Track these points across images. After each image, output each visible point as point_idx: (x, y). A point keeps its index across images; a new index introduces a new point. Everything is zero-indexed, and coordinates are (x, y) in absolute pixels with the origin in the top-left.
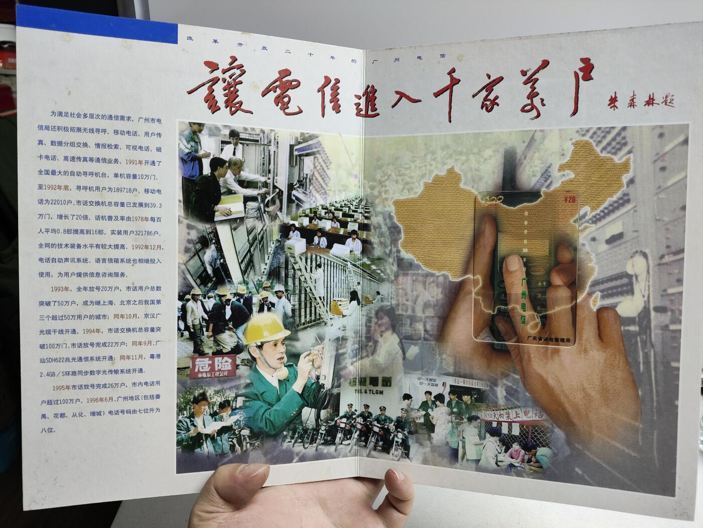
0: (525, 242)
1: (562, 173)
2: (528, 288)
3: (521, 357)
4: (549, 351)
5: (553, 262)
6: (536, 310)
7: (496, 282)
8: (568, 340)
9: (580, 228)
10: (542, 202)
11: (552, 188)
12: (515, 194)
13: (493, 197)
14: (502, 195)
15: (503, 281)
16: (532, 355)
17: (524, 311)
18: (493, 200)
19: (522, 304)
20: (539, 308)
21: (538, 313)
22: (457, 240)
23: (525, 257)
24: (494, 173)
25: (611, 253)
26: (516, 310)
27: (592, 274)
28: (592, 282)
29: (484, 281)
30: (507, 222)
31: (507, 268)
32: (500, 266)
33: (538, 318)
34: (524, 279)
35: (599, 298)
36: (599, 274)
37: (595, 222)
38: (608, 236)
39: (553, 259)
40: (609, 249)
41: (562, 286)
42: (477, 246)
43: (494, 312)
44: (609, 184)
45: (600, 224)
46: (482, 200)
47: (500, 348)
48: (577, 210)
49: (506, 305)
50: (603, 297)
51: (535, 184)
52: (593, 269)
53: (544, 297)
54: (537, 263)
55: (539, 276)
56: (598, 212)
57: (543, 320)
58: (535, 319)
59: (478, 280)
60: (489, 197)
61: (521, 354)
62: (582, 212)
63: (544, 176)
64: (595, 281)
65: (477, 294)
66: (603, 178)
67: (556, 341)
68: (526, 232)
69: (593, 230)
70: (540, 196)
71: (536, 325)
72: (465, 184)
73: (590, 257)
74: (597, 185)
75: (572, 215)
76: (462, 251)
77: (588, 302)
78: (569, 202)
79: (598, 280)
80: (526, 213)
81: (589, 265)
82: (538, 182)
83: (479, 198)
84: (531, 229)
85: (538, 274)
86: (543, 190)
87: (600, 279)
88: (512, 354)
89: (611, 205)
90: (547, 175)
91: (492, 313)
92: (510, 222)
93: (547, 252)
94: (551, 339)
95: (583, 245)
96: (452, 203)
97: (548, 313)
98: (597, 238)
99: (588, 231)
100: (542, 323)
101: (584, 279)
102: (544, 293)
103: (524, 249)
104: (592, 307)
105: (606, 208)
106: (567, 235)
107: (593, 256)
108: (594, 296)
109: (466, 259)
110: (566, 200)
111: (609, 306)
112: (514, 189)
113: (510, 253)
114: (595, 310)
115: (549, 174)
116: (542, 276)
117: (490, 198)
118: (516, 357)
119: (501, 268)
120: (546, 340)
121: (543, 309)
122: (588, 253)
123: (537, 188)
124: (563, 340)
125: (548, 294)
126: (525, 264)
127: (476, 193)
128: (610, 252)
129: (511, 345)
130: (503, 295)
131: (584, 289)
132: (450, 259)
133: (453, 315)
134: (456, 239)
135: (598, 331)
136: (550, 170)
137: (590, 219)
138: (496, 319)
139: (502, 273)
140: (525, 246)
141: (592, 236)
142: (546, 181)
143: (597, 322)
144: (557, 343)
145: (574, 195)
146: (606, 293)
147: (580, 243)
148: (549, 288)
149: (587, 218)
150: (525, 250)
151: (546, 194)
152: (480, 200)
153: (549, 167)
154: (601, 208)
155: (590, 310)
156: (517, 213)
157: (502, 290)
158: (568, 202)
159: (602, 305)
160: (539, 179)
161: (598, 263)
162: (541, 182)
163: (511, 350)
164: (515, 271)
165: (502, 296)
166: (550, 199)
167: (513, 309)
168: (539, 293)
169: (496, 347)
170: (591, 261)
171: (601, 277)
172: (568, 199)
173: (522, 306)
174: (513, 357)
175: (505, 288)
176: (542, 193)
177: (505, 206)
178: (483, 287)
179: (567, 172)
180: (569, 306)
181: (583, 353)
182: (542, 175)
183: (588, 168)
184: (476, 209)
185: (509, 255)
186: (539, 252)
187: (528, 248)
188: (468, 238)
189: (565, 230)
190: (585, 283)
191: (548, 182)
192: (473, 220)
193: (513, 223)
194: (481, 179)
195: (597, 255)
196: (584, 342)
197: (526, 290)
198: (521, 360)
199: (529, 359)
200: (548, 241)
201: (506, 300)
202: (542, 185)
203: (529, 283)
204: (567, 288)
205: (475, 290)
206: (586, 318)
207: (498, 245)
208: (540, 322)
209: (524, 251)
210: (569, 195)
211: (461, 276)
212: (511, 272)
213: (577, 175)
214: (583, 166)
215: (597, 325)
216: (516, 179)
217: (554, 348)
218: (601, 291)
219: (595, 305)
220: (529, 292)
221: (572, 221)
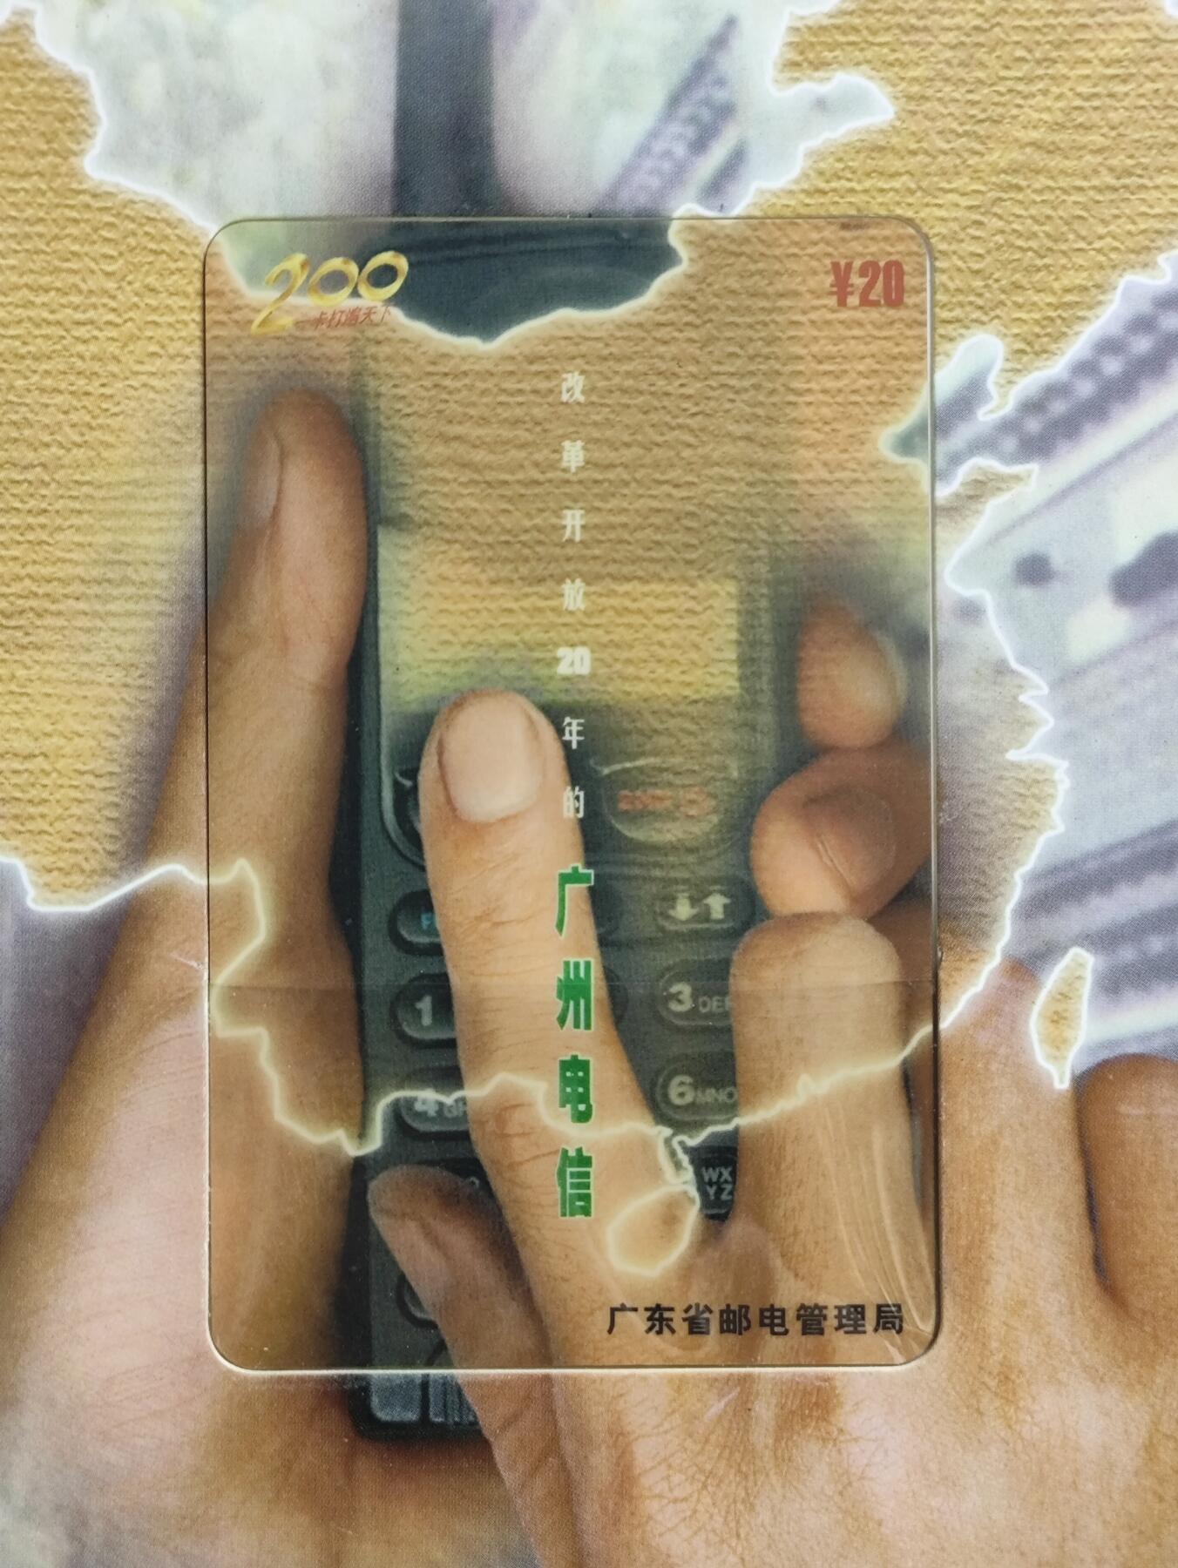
0: (574, 595)
1: (811, 87)
2: (604, 942)
3: (563, 1465)
4: (765, 1411)
5: (767, 744)
6: (659, 1108)
7: (375, 906)
8: (889, 1319)
9: (944, 492)
10: (682, 298)
11: (746, 199)
12: (488, 238)
13: (336, 263)
14: (400, 249)
15: (420, 902)
16: (644, 1453)
17: (583, 1117)
18: (336, 281)
19: (565, 1066)
20: (680, 1091)
21: (679, 1126)
22: (76, 588)
23: (573, 711)
24: (328, 74)
25: (1152, 669)
26: (518, 1116)
27: (1028, 823)
28: (1036, 877)
29: (289, 905)
30: (441, 449)
31: (449, 800)
32: (396, 785)
33: (678, 1165)
34: (573, 877)
35: (1086, 988)
36: (1078, 815)
37: (1038, 447)
38: (1128, 546)
39: (766, 719)
40: (1141, 641)
41: (834, 918)
42: (226, 641)
43: (362, 1134)
44: (1129, 173)
45: (1075, 460)
46: (254, 275)
47: (412, 1416)
48: (924, 358)
49: (451, 1077)
50: (1114, 985)
51: (629, 170)
52: (1035, 785)
53: (713, 1005)
54: (655, 753)
55: (674, 848)
56: (1055, 368)
57: (710, 1174)
58: (655, 1174)
59: (238, 899)
60: (299, 258)
61: (568, 1446)
62: (949, 377)
63: (685, 111)
64: (1053, 870)
65: (240, 1000)
66: (1086, 128)
67: (806, 1331)
68: (573, 520)
69: (1024, 508)
70: (661, 258)
71: (669, 1217)
72: (122, 153)
73: (1014, 703)
74: (1042, 181)
75: (891, 399)
76: (118, 675)
77: (1015, 1027)
78: (865, 302)
79: (1072, 864)
80: (573, 385)
81: (1012, 755)
82: (643, 151)
83: (231, 261)
84: (613, 503)
85: (670, 833)
86: (685, 208)
87: (1088, 856)
88: (499, 1455)
89: (1142, 324)
90: (707, 102)
91: (352, 1150)
92: (460, 450)
93: (724, 679)
94: (773, 1319)
95: (970, 612)
96: (29, 304)
97: (746, 1120)
98: (1057, 560)
99: (993, 511)
100: (706, 1203)
101: (982, 860)
102: (714, 977)
103: (562, 652)
104: (1040, 1055)
105: (1109, 346)
106: (856, 541)
107: (1036, 694)
108: (1053, 978)
109: (146, 741)
110: (841, 290)
111: (1155, 1046)
112: (481, 206)
113: (466, 683)
114: (1061, 1080)
115: (720, 95)
116: (691, 851)
117: (310, 265)
118: (534, 1470)
119: (406, 799)
120: (734, 1321)
121: (710, 1095)
122: (1001, 669)
123: (642, 200)
124: (853, 1318)
125: (740, 982)
126: (578, 767)
127: (206, 225)
128: (1148, 658)
129: (490, 1384)
130: (425, 1005)
131: (985, 935)
132: (22, 743)
133: (54, 1185)
134: (64, 582)
135: (1088, 1241)
136: (726, 64)
137: (1008, 426)
138: (380, 1190)
139: (415, 840)
140: (574, 630)
141: (1023, 543)
142: (700, 145)
143: (1076, 1169)
144: (810, 1341)
145: (897, 251)
146: (1127, 954)
147: (945, 602)
148: (747, 937)
149: (988, 415)
150: (574, 662)
151: (706, 241)
152: (239, 281)
153: (720, 42)
154: (1078, 345)
155: (1028, 1083)
156: (510, 384)
157: (423, 967)
158: (853, 300)
159: (1110, 1044)
160: (654, 134)
161: (1066, 741)
162: (667, 154)
163: (489, 1421)
164: (504, 821)
165: (419, 1013)
166: (733, 283)
167: (505, 1109)
168: (680, 978)
169: (383, 1415)
170: (1022, 724)
171: (1093, 838)
172: (858, 281)
173: (565, 1081)
174: (510, 1478)
175: (436, 951)
176: (674, 238)
177: (421, 329)
178: (284, 950)
179: (842, 80)
180: (888, 1063)
181: (989, 1403)
182: (674, 101)
183: (981, 54)
184: (214, 348)
185: (459, 701)
186: (674, 674)
187: (597, 646)
188: (162, 575)
189: (840, 503)
190: (986, 890)
191: (718, 153)
192: (195, 434)
193: (479, 456)
194: (236, 115)
195: (1067, 677)
196: (994, 1322)
197: (590, 960)
198: (566, 1496)
199: (625, 1481)
200: (731, 587)
201: (451, 1044)
202: (677, 177)
203: (604, 903)
204: (870, 931)
205: (224, 976)
206: (1006, 1142)
207: (383, 621)
208: (694, 1192)
209: (563, 669)
210: (862, 248)
211: (105, 871)
212: (477, 831)
213: (912, 103)
214: (950, 37)
215: (1079, 1190)
216: (489, 131)
217: (793, 1382)
218: (1103, 940)
219: (1057, 1044)
220: (609, 975)
221: (884, 440)
